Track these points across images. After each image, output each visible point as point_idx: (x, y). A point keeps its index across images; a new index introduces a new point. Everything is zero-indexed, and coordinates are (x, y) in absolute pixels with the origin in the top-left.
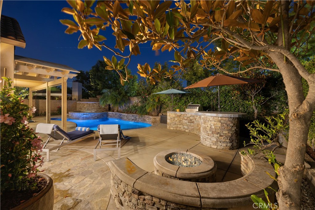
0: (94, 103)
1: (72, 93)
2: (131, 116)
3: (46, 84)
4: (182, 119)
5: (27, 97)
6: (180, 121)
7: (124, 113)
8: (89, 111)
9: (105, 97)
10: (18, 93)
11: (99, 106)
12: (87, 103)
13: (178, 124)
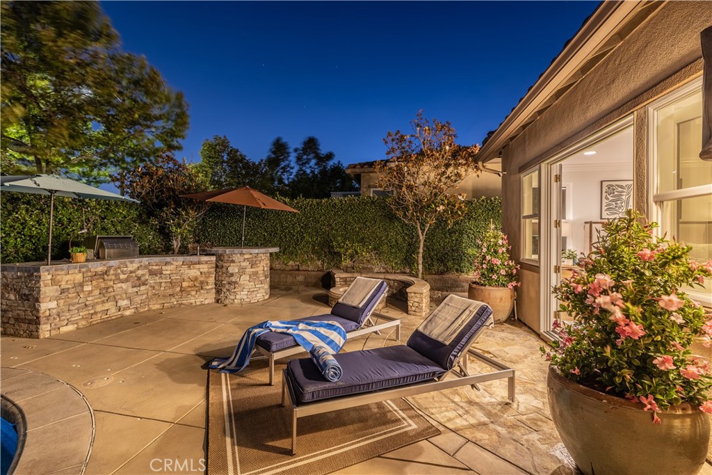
4: (111, 283)
6: (104, 291)
13: (94, 305)
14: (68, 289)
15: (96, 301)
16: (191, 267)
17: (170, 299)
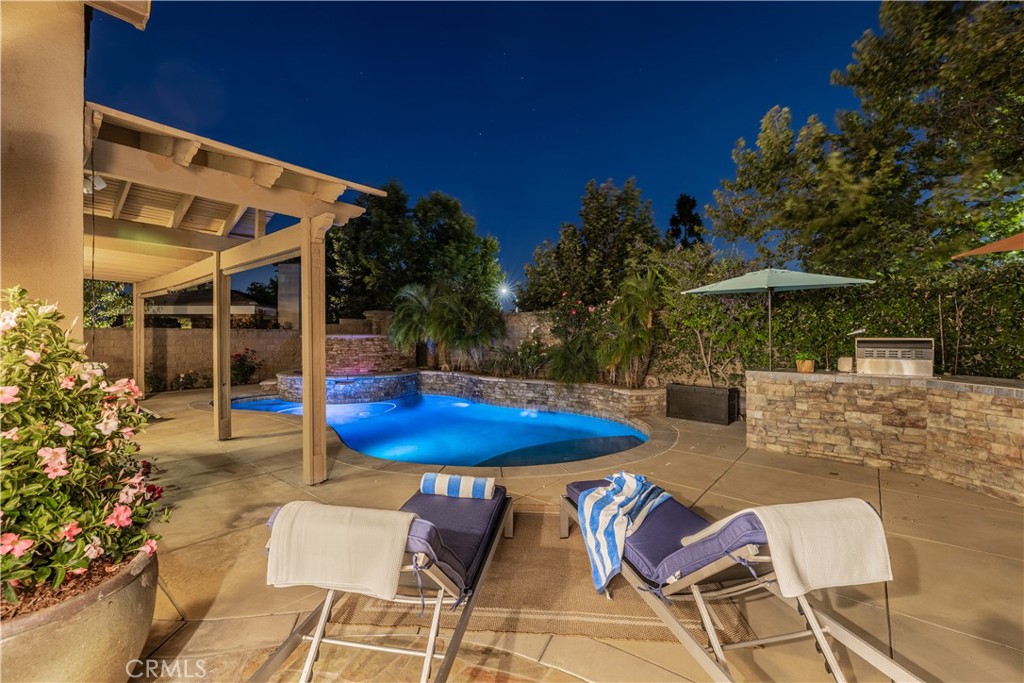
0: (367, 339)
1: (280, 303)
2: (522, 388)
3: (213, 259)
4: (840, 408)
5: (119, 322)
6: (828, 417)
7: (492, 375)
8: (347, 369)
9: (410, 316)
10: (90, 308)
11: (385, 350)
12: (342, 340)
13: (812, 432)
14: (776, 401)
15: (814, 426)
16: (1014, 413)
17: (967, 471)
